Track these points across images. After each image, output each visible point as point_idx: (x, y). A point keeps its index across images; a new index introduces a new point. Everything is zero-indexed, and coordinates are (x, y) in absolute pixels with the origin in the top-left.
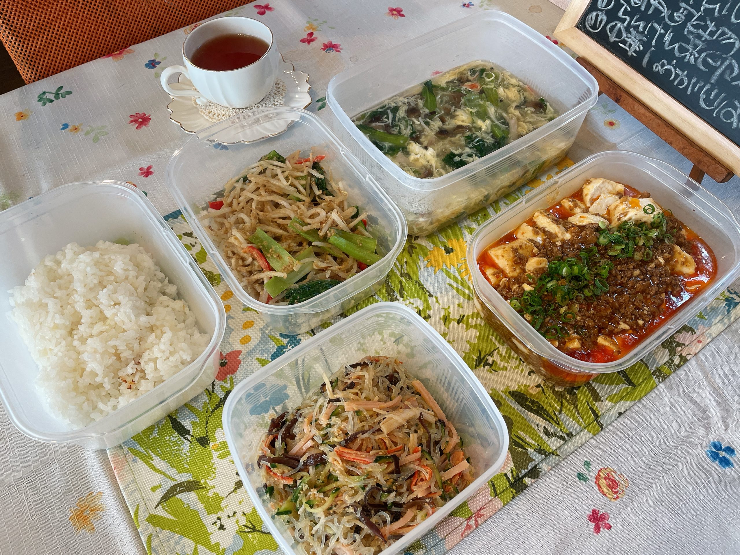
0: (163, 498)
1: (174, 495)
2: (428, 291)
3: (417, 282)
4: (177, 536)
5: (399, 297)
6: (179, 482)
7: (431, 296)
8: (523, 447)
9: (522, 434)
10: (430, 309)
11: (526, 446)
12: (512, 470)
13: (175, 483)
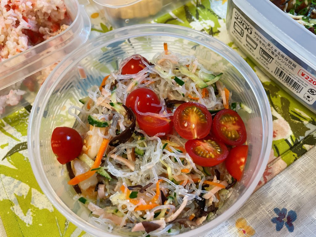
0: (8, 153)
1: (17, 151)
2: (217, 16)
3: (209, 10)
4: (16, 181)
5: (195, 19)
6: (22, 142)
7: (220, 18)
8: (299, 120)
9: (298, 110)
10: (220, 27)
11: (301, 119)
12: (291, 137)
13: (19, 143)
